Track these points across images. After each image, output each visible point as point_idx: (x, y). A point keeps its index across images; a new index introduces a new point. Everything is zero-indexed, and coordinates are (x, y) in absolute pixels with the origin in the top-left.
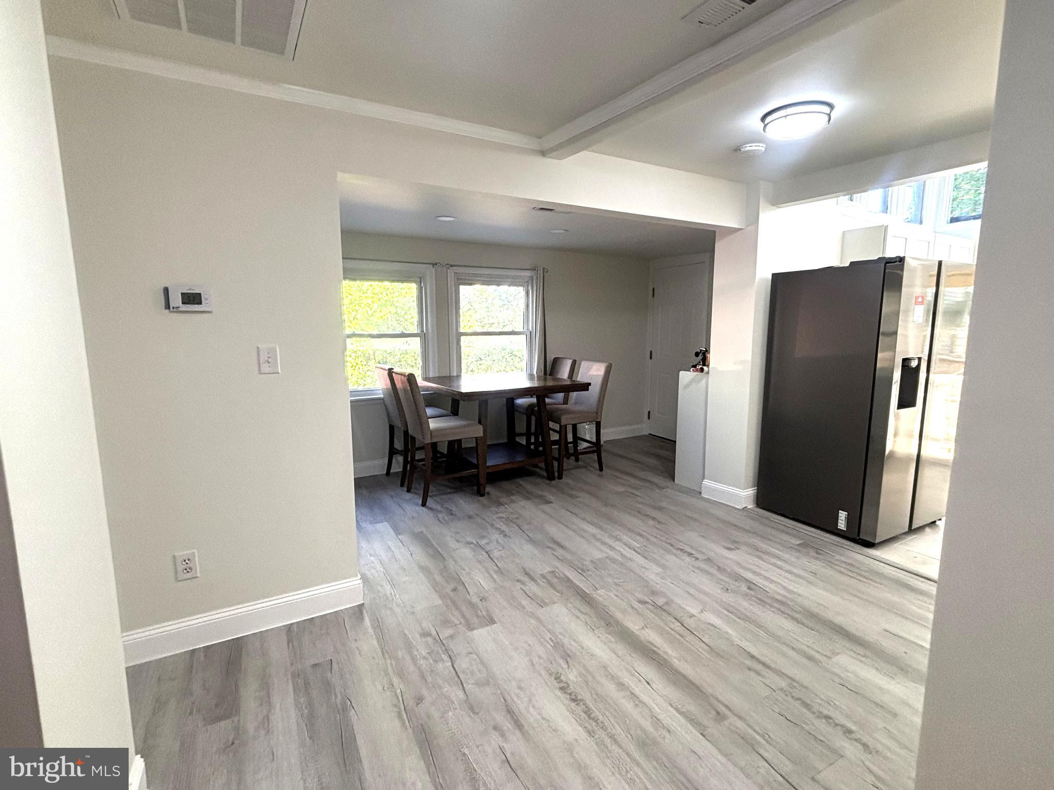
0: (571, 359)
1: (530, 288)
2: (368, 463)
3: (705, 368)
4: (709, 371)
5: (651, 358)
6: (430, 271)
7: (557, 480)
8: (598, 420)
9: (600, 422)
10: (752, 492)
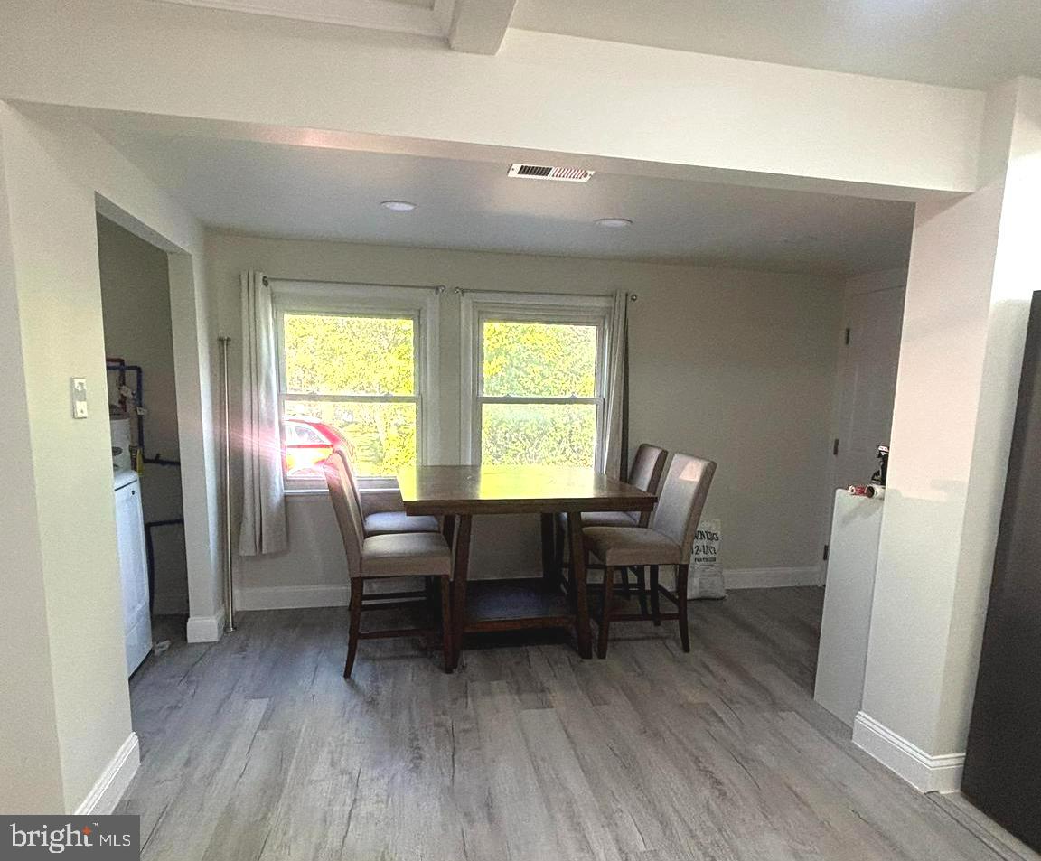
0: (659, 448)
1: (606, 327)
2: (322, 588)
3: (878, 489)
4: (884, 494)
5: (836, 452)
6: (431, 302)
7: (595, 658)
8: (684, 563)
9: (686, 567)
10: (958, 761)
